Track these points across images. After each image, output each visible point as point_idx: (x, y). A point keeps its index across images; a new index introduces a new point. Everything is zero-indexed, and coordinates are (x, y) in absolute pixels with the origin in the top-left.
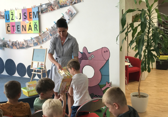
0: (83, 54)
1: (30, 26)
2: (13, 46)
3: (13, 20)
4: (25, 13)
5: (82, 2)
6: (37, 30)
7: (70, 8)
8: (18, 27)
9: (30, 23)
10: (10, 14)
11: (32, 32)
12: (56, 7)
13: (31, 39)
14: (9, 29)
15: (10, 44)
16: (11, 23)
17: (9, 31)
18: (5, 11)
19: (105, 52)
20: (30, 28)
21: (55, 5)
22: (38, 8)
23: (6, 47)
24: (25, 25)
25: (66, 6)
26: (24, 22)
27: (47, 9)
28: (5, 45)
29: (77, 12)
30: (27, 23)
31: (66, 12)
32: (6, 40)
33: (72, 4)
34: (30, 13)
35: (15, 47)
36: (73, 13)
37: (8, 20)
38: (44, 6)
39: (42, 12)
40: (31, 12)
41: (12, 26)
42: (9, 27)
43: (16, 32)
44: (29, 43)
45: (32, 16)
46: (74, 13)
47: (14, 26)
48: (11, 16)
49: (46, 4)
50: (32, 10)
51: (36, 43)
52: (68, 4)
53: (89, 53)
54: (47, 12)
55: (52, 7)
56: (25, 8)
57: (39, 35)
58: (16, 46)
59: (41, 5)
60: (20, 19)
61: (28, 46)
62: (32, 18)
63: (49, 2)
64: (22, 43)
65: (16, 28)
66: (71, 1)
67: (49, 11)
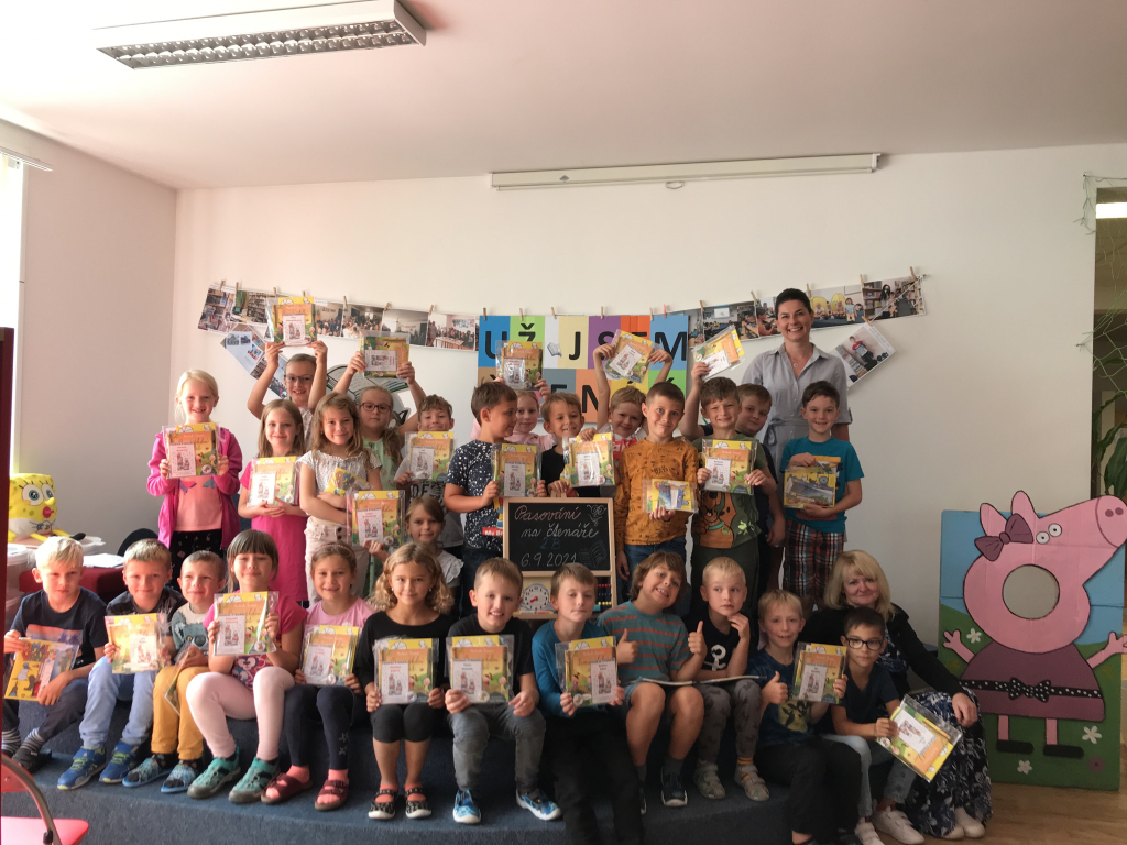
0: (1011, 521)
4: (610, 334)
7: (863, 331)
10: (515, 329)
18: (485, 318)
22: (689, 318)
29: (899, 351)
31: (842, 349)
36: (877, 354)
38: (721, 315)
40: (645, 334)
46: (885, 355)
49: (733, 307)
50: (653, 324)
52: (851, 316)
53: (1041, 516)
55: (764, 322)
56: (604, 313)
59: (704, 309)
60: (574, 357)
63: (750, 299)
67: (752, 336)
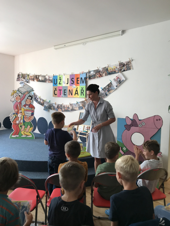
0: (133, 121)
1: (77, 90)
2: (59, 109)
3: (60, 85)
4: (73, 78)
5: (132, 69)
6: (83, 95)
7: (119, 75)
8: (65, 91)
9: (77, 88)
10: (58, 78)
11: (78, 96)
12: (104, 74)
13: (77, 103)
14: (56, 92)
15: (56, 107)
16: (58, 87)
17: (56, 94)
18: (54, 76)
19: (157, 120)
20: (77, 93)
21: (103, 72)
22: (86, 74)
23: (51, 109)
24: (72, 90)
25: (115, 73)
26: (71, 86)
27: (95, 75)
28: (51, 107)
29: (126, 79)
30: (74, 88)
31: (114, 79)
32: (52, 102)
33: (121, 71)
34: (77, 78)
35: (61, 110)
37: (55, 84)
38: (92, 73)
39: (90, 78)
40: (79, 78)
41: (59, 90)
42: (56, 91)
43: (62, 96)
44: (74, 106)
45: (79, 82)
46: (123, 80)
47: (61, 90)
48: (59, 81)
49: (94, 71)
50: (80, 76)
51: (81, 107)
52: (117, 71)
53: (140, 120)
54: (94, 78)
55: (100, 74)
56: (73, 74)
57: (85, 100)
58: (61, 108)
59: (89, 72)
60: (67, 84)
61: (73, 110)
62: (79, 83)
63: (97, 69)
64: (67, 106)
65: (62, 92)
66: (121, 69)
67: (97, 77)
